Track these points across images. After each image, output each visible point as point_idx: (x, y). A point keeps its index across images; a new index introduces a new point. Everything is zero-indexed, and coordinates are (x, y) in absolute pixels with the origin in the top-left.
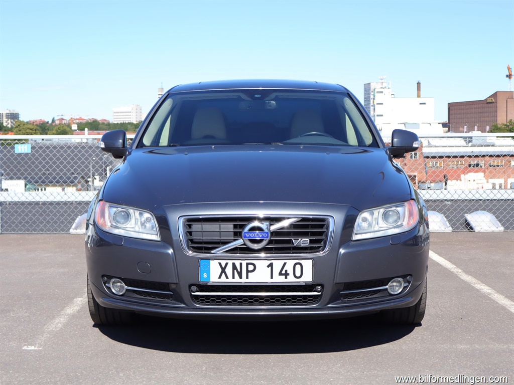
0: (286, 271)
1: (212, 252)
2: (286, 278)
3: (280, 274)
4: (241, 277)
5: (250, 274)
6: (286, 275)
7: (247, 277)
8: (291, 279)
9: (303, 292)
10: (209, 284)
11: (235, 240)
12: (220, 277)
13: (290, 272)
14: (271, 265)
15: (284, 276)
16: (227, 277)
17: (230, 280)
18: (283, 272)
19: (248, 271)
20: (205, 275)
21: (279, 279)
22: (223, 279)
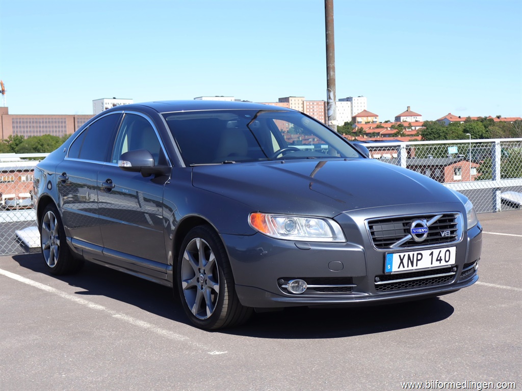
0: (441, 257)
1: (391, 247)
2: (440, 263)
3: (437, 260)
4: (412, 266)
5: (418, 262)
6: (441, 260)
7: (417, 265)
8: (443, 263)
9: (446, 273)
10: (392, 274)
11: (406, 236)
12: (399, 268)
13: (443, 258)
14: (432, 254)
15: (439, 262)
16: (404, 267)
17: (406, 268)
18: (439, 258)
19: (418, 260)
20: (389, 267)
21: (436, 264)
22: (401, 268)
